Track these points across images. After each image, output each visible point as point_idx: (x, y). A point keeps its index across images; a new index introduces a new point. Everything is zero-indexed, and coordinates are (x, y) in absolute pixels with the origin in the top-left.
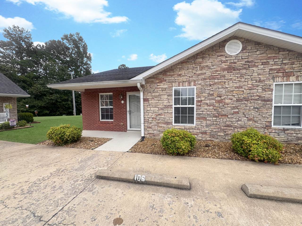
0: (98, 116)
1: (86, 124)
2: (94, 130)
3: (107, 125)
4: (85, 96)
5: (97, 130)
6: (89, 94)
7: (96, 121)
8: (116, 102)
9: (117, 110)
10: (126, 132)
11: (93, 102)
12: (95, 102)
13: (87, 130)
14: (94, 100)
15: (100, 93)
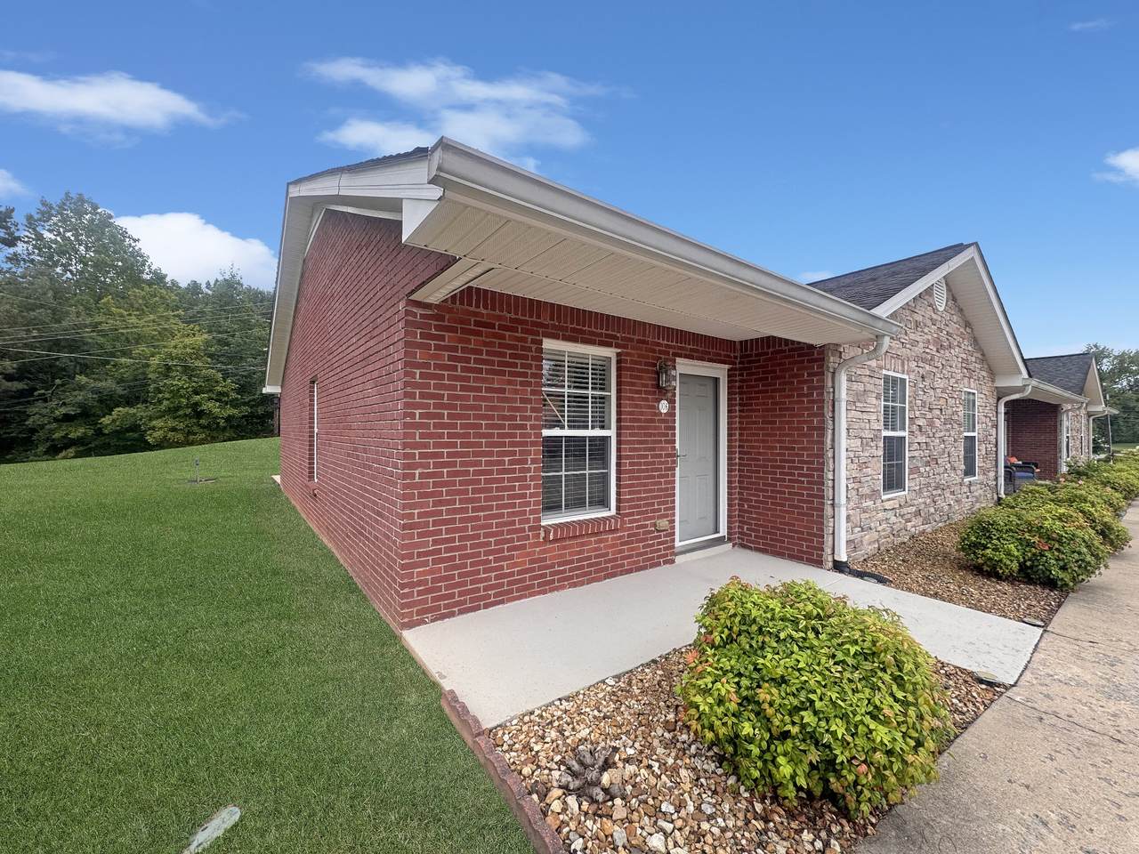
0: (532, 495)
1: (431, 572)
2: (502, 602)
3: (583, 544)
4: (442, 338)
5: (526, 591)
6: (478, 334)
7: (516, 531)
8: (637, 406)
9: (640, 450)
10: (672, 562)
11: (503, 391)
12: (516, 392)
13: (443, 617)
14: (510, 382)
15: (555, 337)
